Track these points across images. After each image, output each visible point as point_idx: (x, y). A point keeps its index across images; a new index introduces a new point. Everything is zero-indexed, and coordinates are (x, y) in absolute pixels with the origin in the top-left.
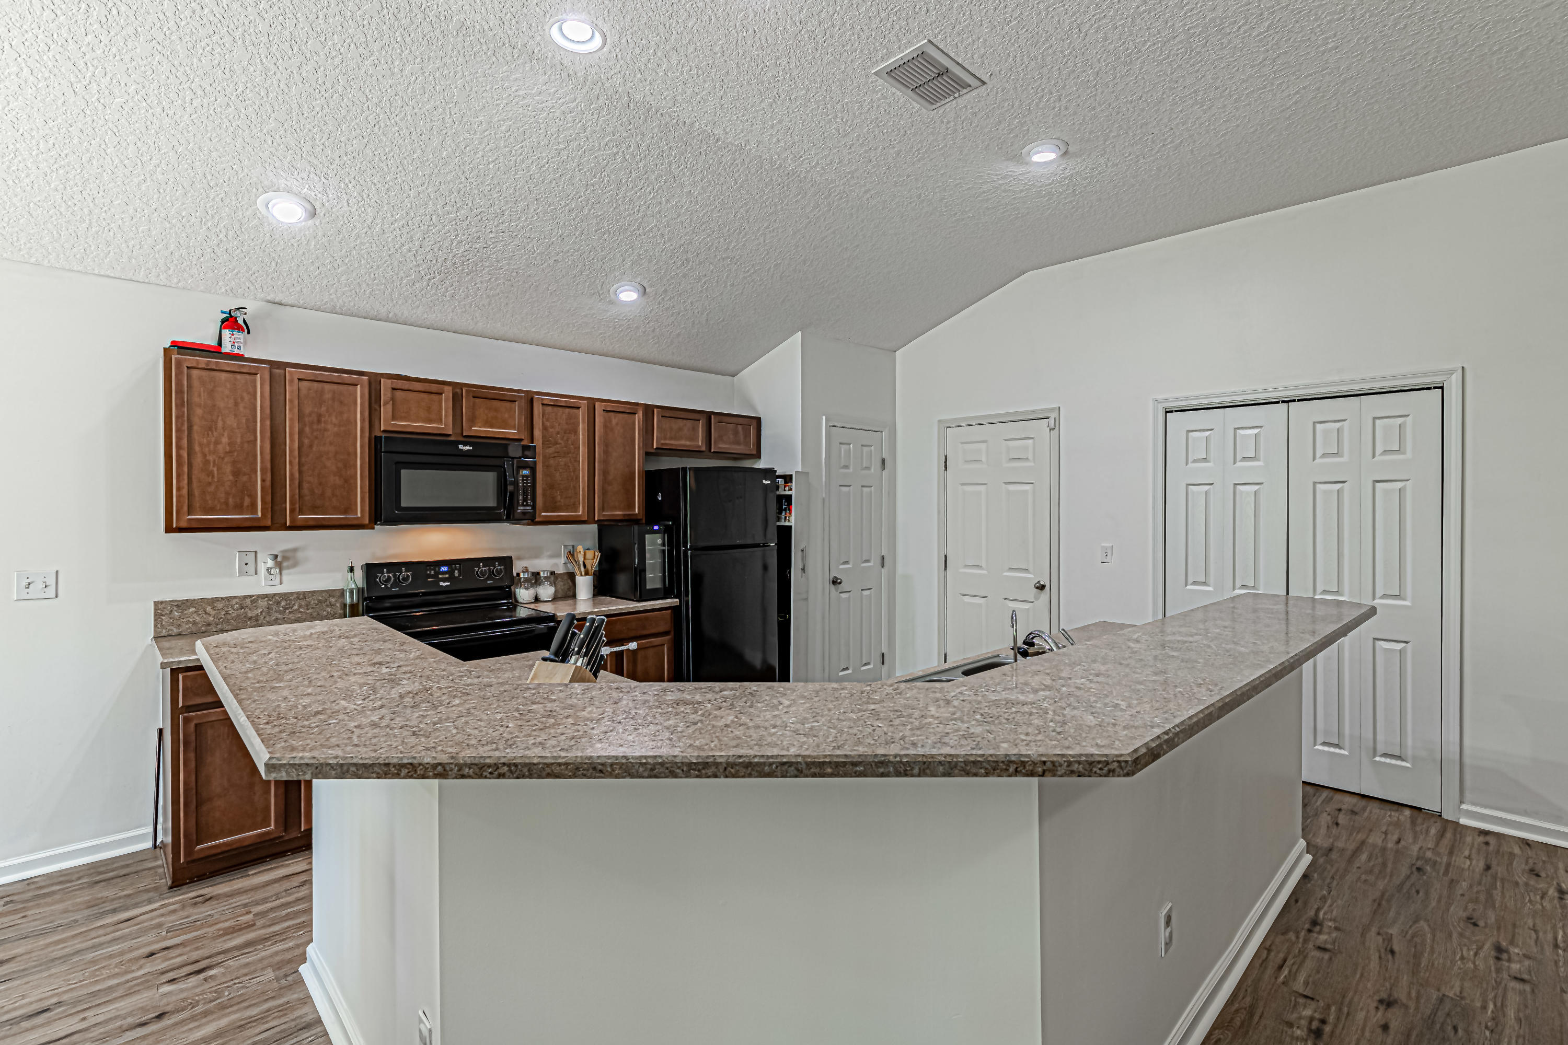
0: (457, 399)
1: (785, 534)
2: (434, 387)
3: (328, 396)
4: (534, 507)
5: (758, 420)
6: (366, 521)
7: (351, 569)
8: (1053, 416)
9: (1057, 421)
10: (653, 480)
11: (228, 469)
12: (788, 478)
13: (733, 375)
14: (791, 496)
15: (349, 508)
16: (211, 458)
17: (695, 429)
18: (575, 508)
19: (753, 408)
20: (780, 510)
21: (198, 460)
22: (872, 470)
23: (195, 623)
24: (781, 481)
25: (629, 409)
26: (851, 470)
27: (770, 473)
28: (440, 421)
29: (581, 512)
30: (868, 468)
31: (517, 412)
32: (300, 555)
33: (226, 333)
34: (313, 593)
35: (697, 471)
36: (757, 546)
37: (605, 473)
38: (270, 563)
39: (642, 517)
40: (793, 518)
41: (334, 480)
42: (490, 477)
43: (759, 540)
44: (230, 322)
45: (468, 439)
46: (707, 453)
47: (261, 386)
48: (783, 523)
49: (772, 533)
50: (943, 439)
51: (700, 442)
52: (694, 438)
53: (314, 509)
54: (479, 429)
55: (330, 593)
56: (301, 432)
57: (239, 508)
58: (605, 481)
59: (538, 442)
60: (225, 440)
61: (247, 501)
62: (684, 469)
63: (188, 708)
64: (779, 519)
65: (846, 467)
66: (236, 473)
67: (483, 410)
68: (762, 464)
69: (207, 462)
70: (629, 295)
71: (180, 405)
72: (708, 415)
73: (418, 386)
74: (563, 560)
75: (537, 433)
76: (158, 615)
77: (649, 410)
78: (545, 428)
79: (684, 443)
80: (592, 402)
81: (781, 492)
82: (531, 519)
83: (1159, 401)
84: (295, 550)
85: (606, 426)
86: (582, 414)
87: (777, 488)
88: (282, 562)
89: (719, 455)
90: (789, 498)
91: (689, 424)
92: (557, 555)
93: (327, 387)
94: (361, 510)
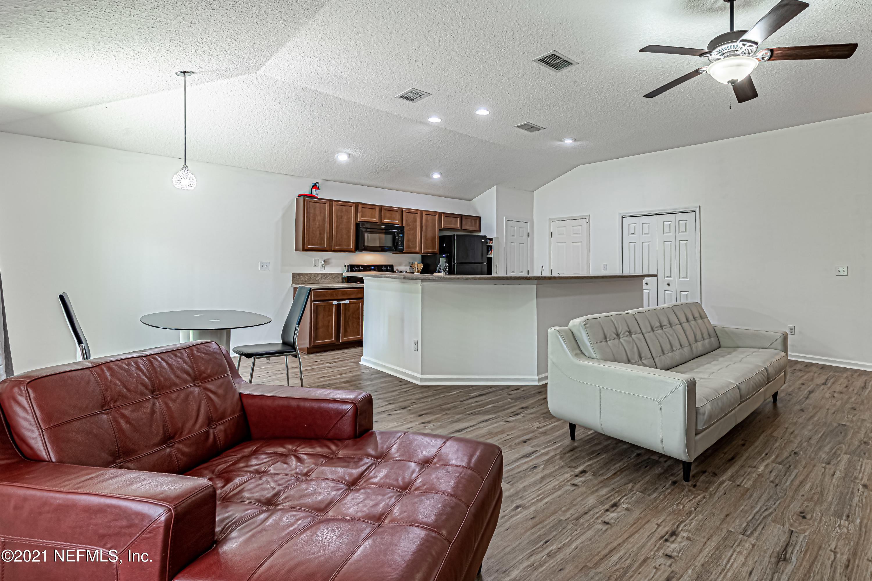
0: (380, 211)
1: (490, 260)
2: (373, 207)
3: (344, 210)
4: (403, 247)
5: (480, 218)
6: (354, 250)
7: (345, 266)
8: (588, 218)
9: (589, 220)
10: (442, 239)
11: (318, 232)
12: (491, 240)
13: (470, 200)
14: (492, 246)
15: (349, 245)
16: (314, 229)
17: (456, 221)
18: (415, 248)
19: (478, 213)
20: (488, 251)
21: (311, 230)
22: (524, 237)
23: (302, 280)
24: (488, 241)
25: (434, 214)
26: (515, 237)
27: (484, 237)
28: (375, 218)
29: (418, 250)
30: (522, 236)
31: (398, 216)
32: (330, 261)
33: (314, 190)
34: (334, 273)
35: (457, 235)
36: (479, 263)
37: (426, 236)
38: (323, 263)
39: (438, 252)
40: (493, 254)
41: (345, 236)
42: (390, 237)
43: (480, 261)
44: (315, 187)
45: (384, 224)
46: (461, 230)
47: (327, 207)
48: (489, 256)
49: (485, 259)
50: (550, 226)
51: (458, 226)
52: (456, 224)
53: (340, 245)
54: (386, 221)
55: (338, 274)
56: (337, 221)
57: (321, 245)
58: (426, 239)
59: (404, 225)
60: (317, 224)
61: (323, 242)
62: (454, 235)
63: (315, 301)
64: (487, 254)
65: (513, 236)
66: (320, 234)
67: (388, 214)
68: (481, 234)
69: (313, 230)
70: (436, 176)
71: (307, 213)
72: (461, 216)
73: (369, 207)
74: (409, 267)
75: (404, 222)
76: (293, 277)
77: (440, 214)
78: (406, 221)
79: (453, 226)
80: (422, 211)
81: (488, 244)
82: (402, 251)
83: (620, 214)
84: (328, 259)
85: (427, 220)
86: (418, 216)
87: (487, 243)
88: (326, 262)
89: (465, 230)
90: (491, 247)
91: (454, 219)
92: (406, 266)
93: (344, 207)
94: (352, 246)
